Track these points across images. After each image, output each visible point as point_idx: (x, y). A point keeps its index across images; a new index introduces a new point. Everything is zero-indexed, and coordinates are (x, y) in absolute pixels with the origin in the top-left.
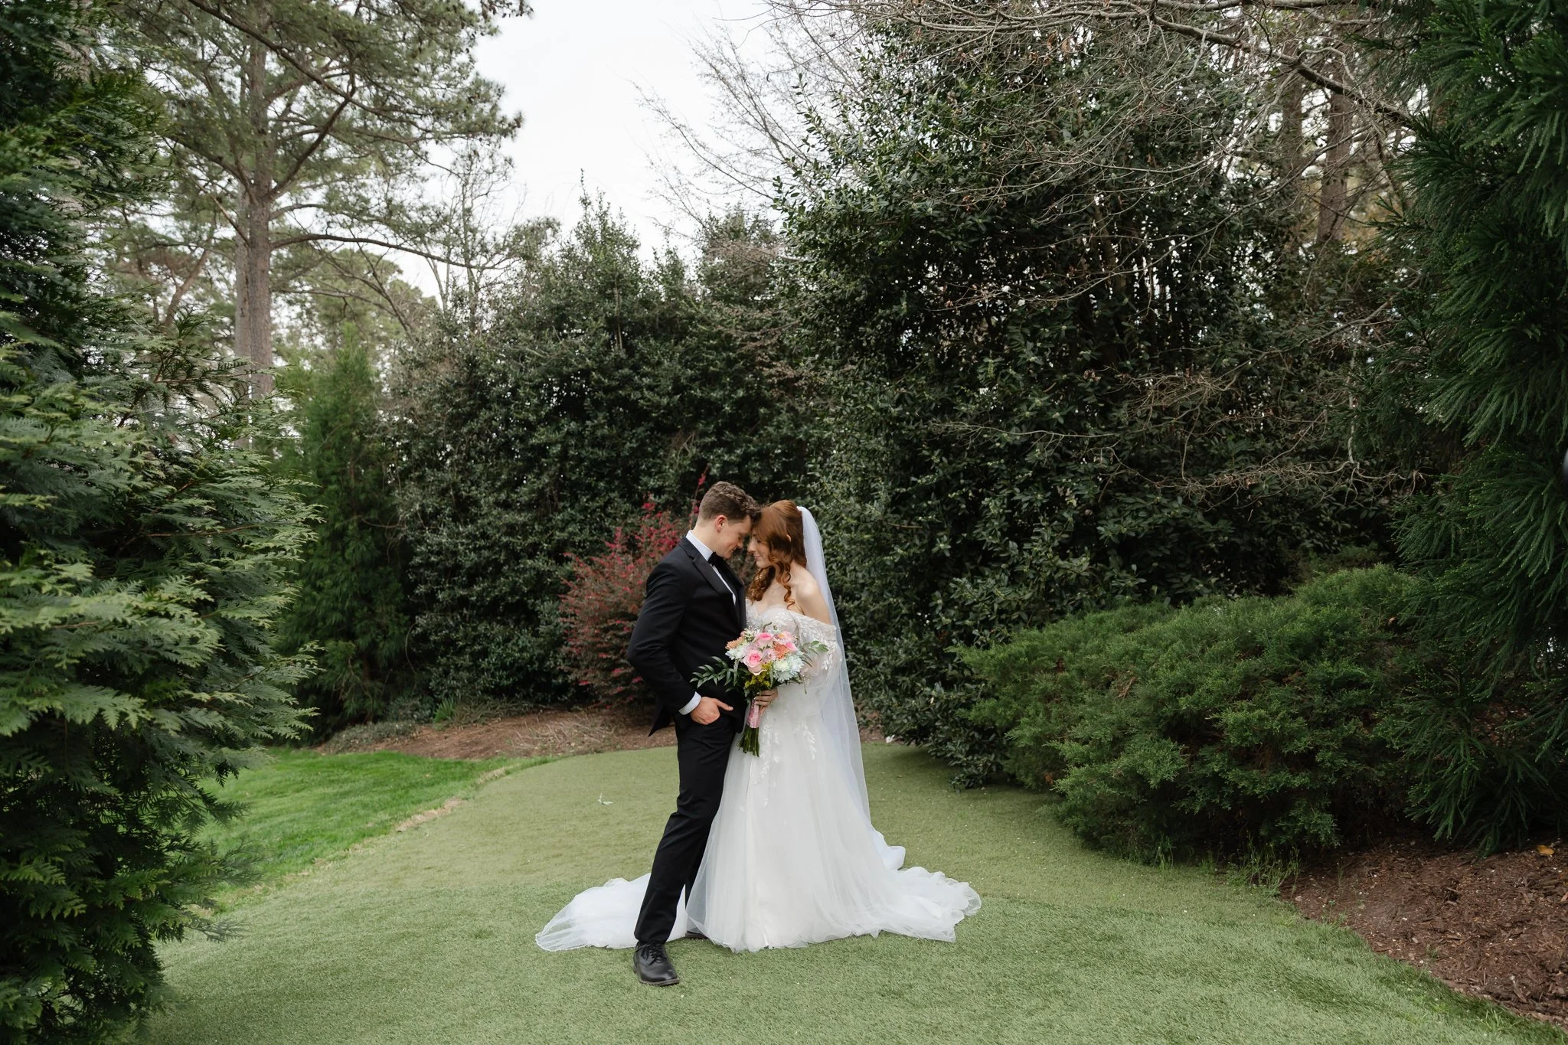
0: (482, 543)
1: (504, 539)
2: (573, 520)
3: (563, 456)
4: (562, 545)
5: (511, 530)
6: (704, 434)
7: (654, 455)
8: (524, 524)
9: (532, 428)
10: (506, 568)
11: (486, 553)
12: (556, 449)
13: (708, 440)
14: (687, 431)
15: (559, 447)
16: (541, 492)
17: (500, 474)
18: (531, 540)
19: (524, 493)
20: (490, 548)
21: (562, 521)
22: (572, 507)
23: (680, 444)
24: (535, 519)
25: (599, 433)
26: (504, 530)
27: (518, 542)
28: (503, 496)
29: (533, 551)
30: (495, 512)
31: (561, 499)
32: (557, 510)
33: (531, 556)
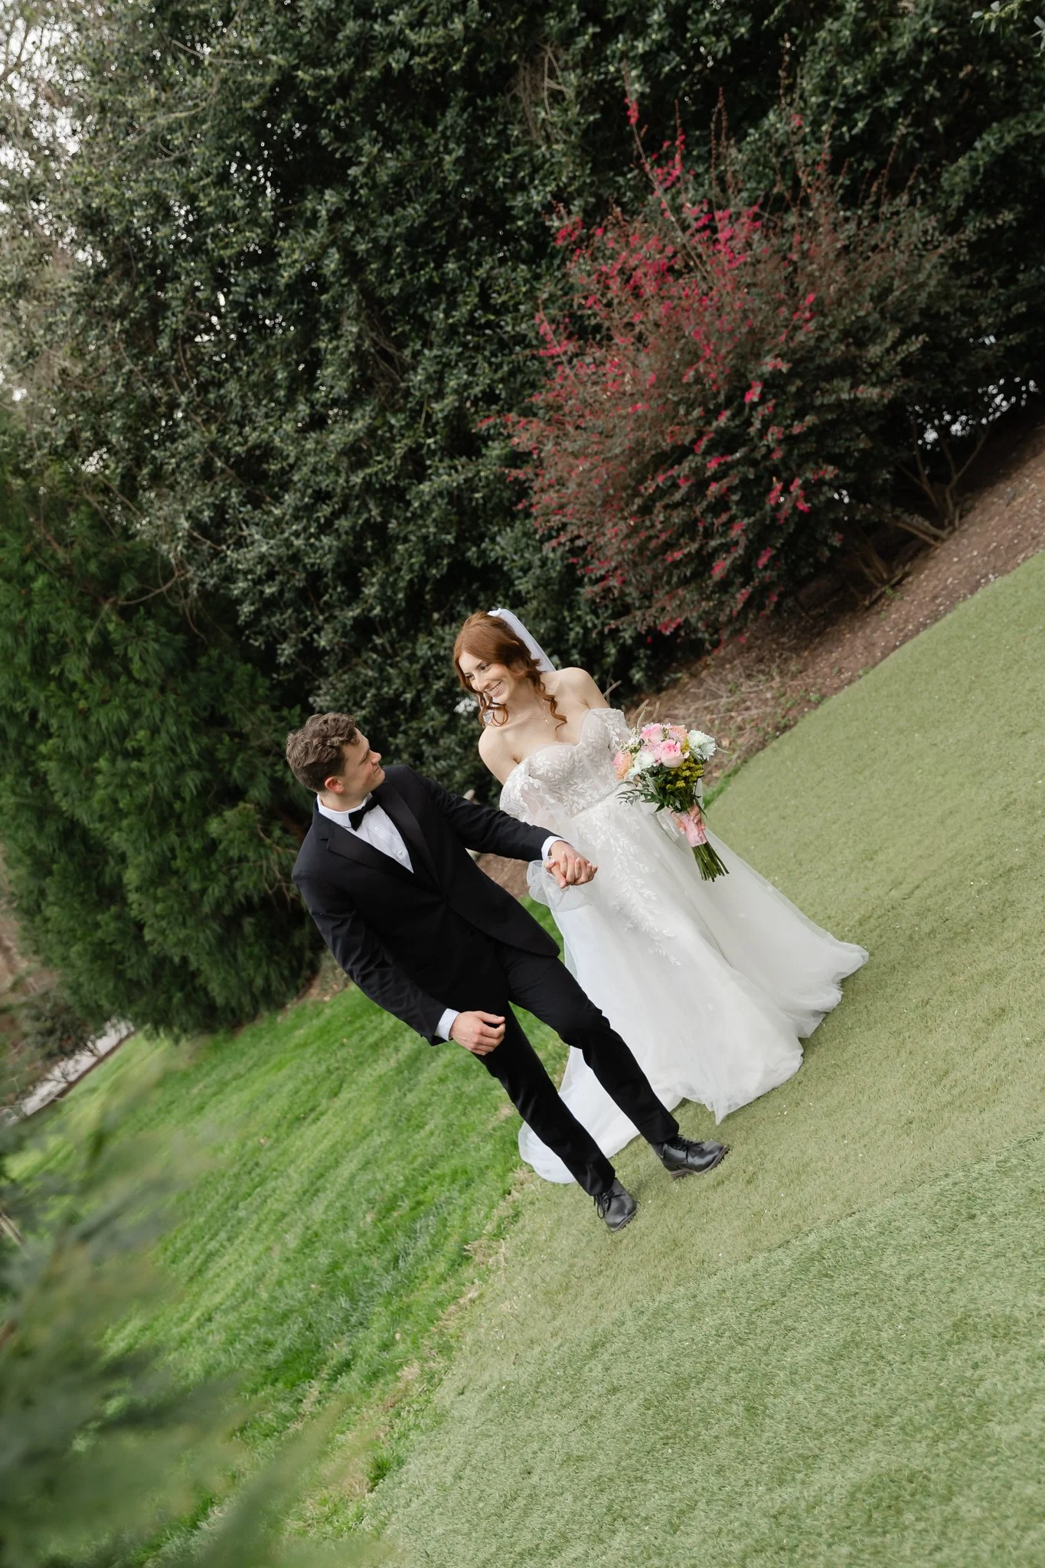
0: (325, 511)
1: (357, 479)
2: (445, 366)
3: (353, 265)
4: (458, 420)
5: (356, 454)
6: (568, 38)
7: (505, 144)
8: (371, 431)
9: (267, 257)
10: (393, 525)
11: (344, 523)
12: (332, 262)
13: (583, 41)
14: (532, 54)
15: (334, 255)
16: (358, 356)
17: (271, 378)
18: (400, 449)
19: (332, 381)
20: (344, 510)
21: (429, 379)
22: (428, 344)
23: (536, 89)
24: (382, 410)
25: (383, 176)
26: (344, 463)
27: (382, 467)
28: (303, 409)
29: (416, 466)
30: (310, 445)
31: (401, 343)
32: (405, 369)
33: (421, 475)
